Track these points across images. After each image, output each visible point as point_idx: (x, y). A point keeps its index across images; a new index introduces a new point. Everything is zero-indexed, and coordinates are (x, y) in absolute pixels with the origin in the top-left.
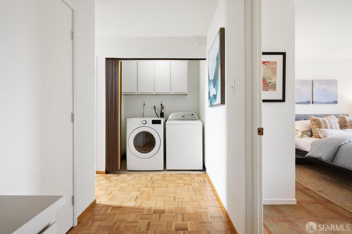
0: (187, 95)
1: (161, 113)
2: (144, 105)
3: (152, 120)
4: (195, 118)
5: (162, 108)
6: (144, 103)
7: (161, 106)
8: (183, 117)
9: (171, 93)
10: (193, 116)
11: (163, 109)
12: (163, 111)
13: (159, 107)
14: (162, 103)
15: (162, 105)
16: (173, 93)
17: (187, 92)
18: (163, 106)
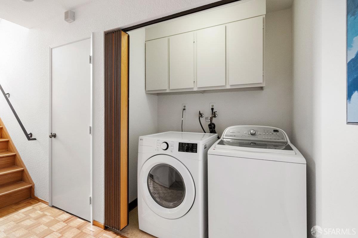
0: (261, 88)
1: (210, 125)
2: (184, 109)
3: (180, 143)
4: (283, 139)
5: (214, 114)
6: (185, 107)
7: (211, 111)
8: (252, 134)
9: (228, 87)
10: (278, 134)
11: (215, 117)
12: (214, 121)
13: (207, 113)
14: (213, 106)
15: (212, 109)
16: (231, 85)
17: (262, 82)
18: (214, 111)
